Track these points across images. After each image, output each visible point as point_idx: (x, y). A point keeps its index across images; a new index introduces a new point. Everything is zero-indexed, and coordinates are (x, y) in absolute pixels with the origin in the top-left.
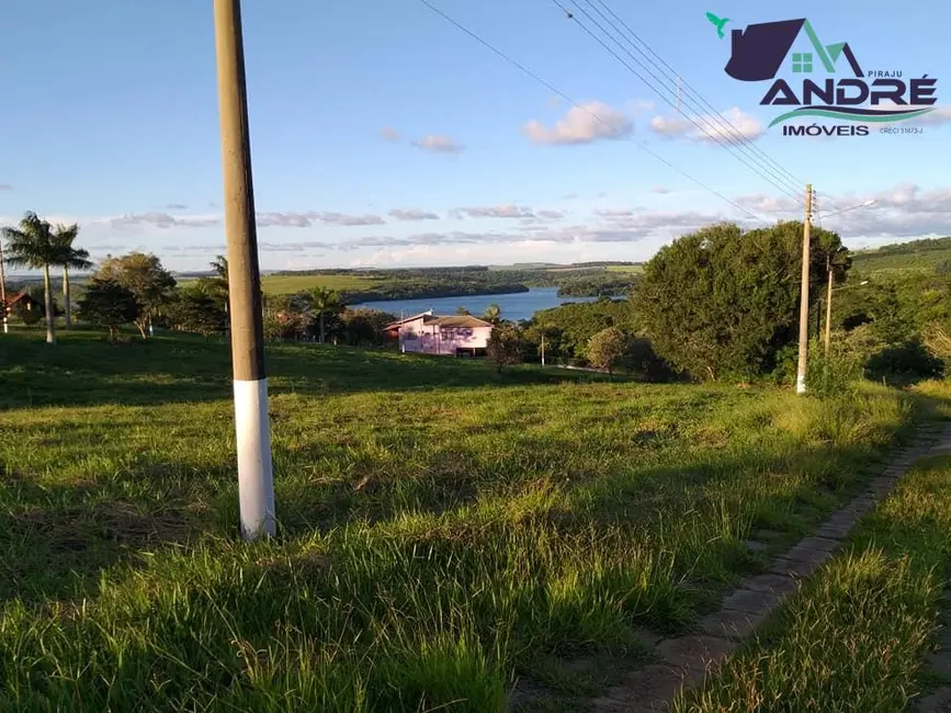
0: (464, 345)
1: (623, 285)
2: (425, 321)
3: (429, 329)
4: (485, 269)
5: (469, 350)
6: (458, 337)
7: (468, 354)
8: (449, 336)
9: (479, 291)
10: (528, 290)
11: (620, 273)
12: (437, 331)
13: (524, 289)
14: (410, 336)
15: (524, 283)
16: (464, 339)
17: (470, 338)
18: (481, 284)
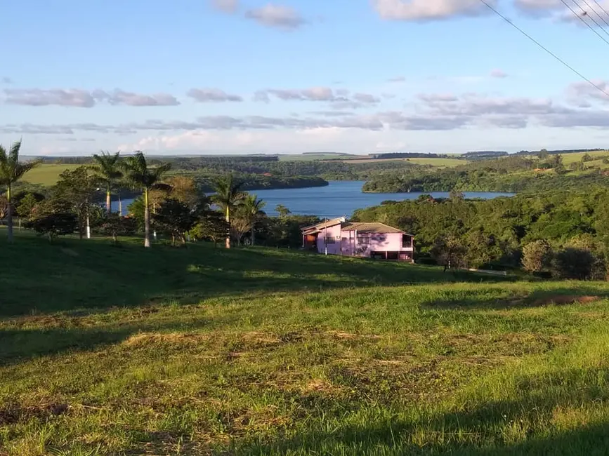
0: (378, 249)
1: (433, 181)
2: (342, 228)
3: (346, 235)
4: (275, 158)
5: (382, 254)
6: (373, 241)
7: (380, 257)
8: (364, 241)
9: (275, 184)
10: (326, 184)
11: (425, 167)
12: (352, 236)
13: (323, 183)
14: (329, 240)
15: (321, 176)
16: (377, 244)
17: (383, 243)
18: (276, 176)
